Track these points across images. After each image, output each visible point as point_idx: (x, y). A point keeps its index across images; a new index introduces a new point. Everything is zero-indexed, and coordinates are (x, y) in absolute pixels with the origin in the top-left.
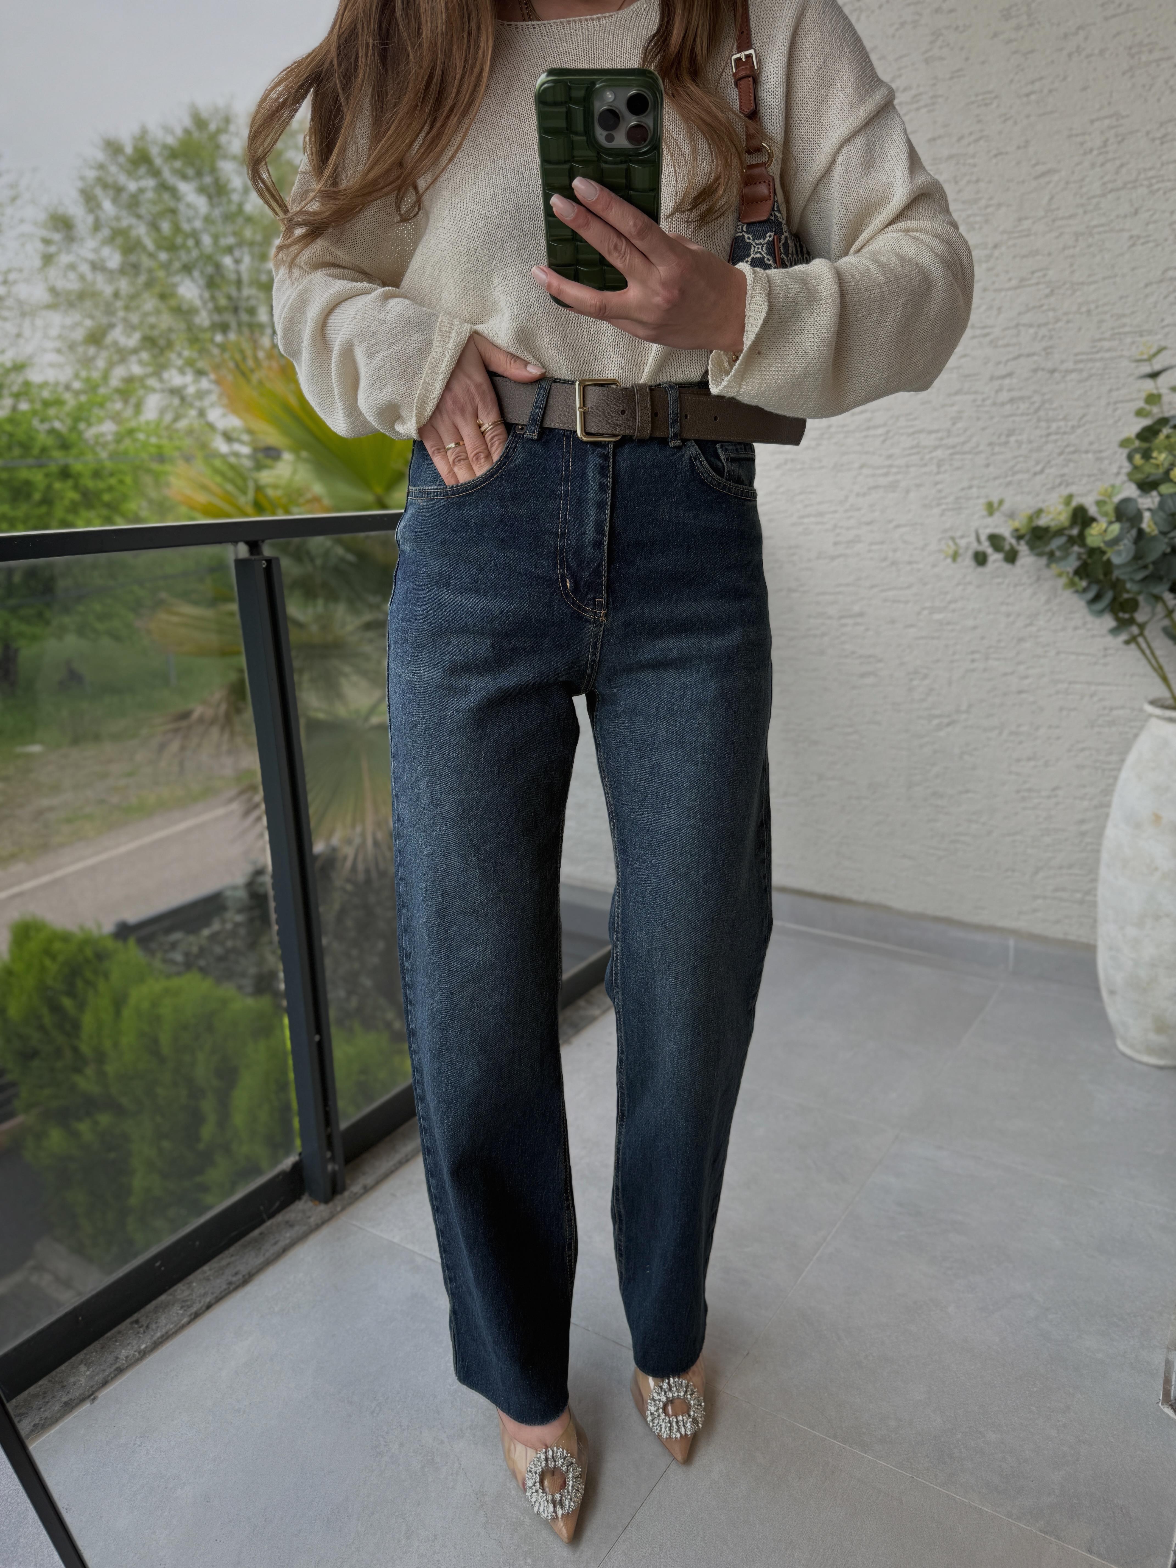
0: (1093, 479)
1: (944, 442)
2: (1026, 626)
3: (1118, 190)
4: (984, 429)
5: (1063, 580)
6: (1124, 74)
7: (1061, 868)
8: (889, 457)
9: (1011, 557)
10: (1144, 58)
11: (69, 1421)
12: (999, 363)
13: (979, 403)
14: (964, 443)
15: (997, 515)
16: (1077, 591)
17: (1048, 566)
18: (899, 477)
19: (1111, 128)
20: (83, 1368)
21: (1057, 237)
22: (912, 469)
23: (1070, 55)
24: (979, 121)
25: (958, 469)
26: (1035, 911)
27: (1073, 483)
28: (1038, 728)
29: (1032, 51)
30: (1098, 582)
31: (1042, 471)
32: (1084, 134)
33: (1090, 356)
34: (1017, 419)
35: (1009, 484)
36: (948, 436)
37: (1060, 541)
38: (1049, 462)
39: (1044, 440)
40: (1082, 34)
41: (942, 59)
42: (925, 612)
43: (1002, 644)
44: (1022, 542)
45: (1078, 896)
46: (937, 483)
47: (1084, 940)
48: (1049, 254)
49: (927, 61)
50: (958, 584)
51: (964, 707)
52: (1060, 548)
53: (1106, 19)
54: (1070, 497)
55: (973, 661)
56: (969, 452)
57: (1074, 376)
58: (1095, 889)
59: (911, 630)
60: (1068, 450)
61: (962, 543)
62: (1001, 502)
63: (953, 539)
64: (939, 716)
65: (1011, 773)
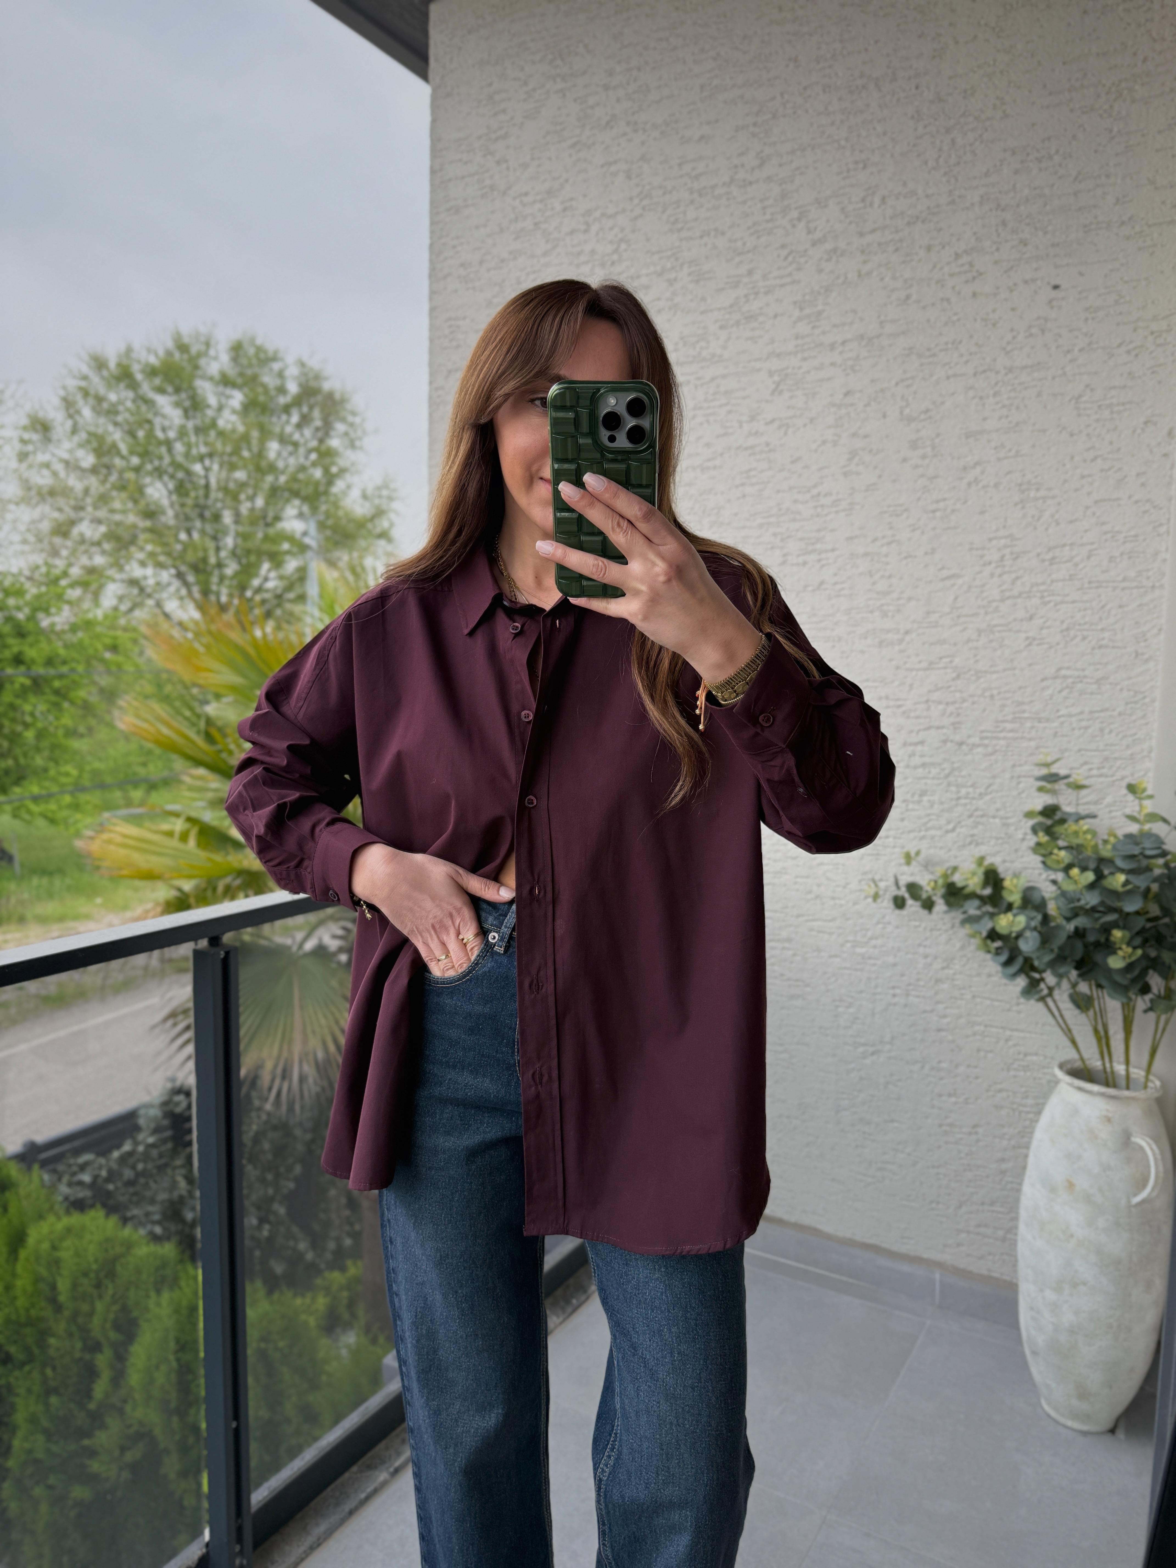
0: (1000, 841)
2: (943, 968)
3: (1014, 597)
5: (976, 939)
6: (1016, 505)
7: (983, 1204)
9: (928, 906)
10: (1032, 494)
12: (911, 732)
15: (914, 864)
16: (989, 952)
17: (963, 925)
19: (1006, 546)
21: (962, 631)
23: (969, 484)
24: (891, 528)
26: (959, 1245)
27: (982, 844)
28: (957, 1066)
29: (936, 477)
31: (953, 830)
32: (983, 548)
33: (994, 735)
34: (929, 781)
37: (974, 902)
38: (959, 822)
39: (954, 802)
40: (979, 469)
41: (858, 474)
42: (849, 945)
43: (922, 983)
45: (1000, 1233)
47: (1008, 1278)
48: (955, 644)
49: (845, 474)
50: (878, 923)
51: (887, 1038)
53: (999, 459)
54: (981, 861)
55: (894, 995)
57: (980, 750)
58: (1016, 1227)
59: (837, 960)
60: (977, 813)
61: (882, 885)
62: (918, 853)
63: (874, 881)
64: (864, 1045)
65: (933, 1107)
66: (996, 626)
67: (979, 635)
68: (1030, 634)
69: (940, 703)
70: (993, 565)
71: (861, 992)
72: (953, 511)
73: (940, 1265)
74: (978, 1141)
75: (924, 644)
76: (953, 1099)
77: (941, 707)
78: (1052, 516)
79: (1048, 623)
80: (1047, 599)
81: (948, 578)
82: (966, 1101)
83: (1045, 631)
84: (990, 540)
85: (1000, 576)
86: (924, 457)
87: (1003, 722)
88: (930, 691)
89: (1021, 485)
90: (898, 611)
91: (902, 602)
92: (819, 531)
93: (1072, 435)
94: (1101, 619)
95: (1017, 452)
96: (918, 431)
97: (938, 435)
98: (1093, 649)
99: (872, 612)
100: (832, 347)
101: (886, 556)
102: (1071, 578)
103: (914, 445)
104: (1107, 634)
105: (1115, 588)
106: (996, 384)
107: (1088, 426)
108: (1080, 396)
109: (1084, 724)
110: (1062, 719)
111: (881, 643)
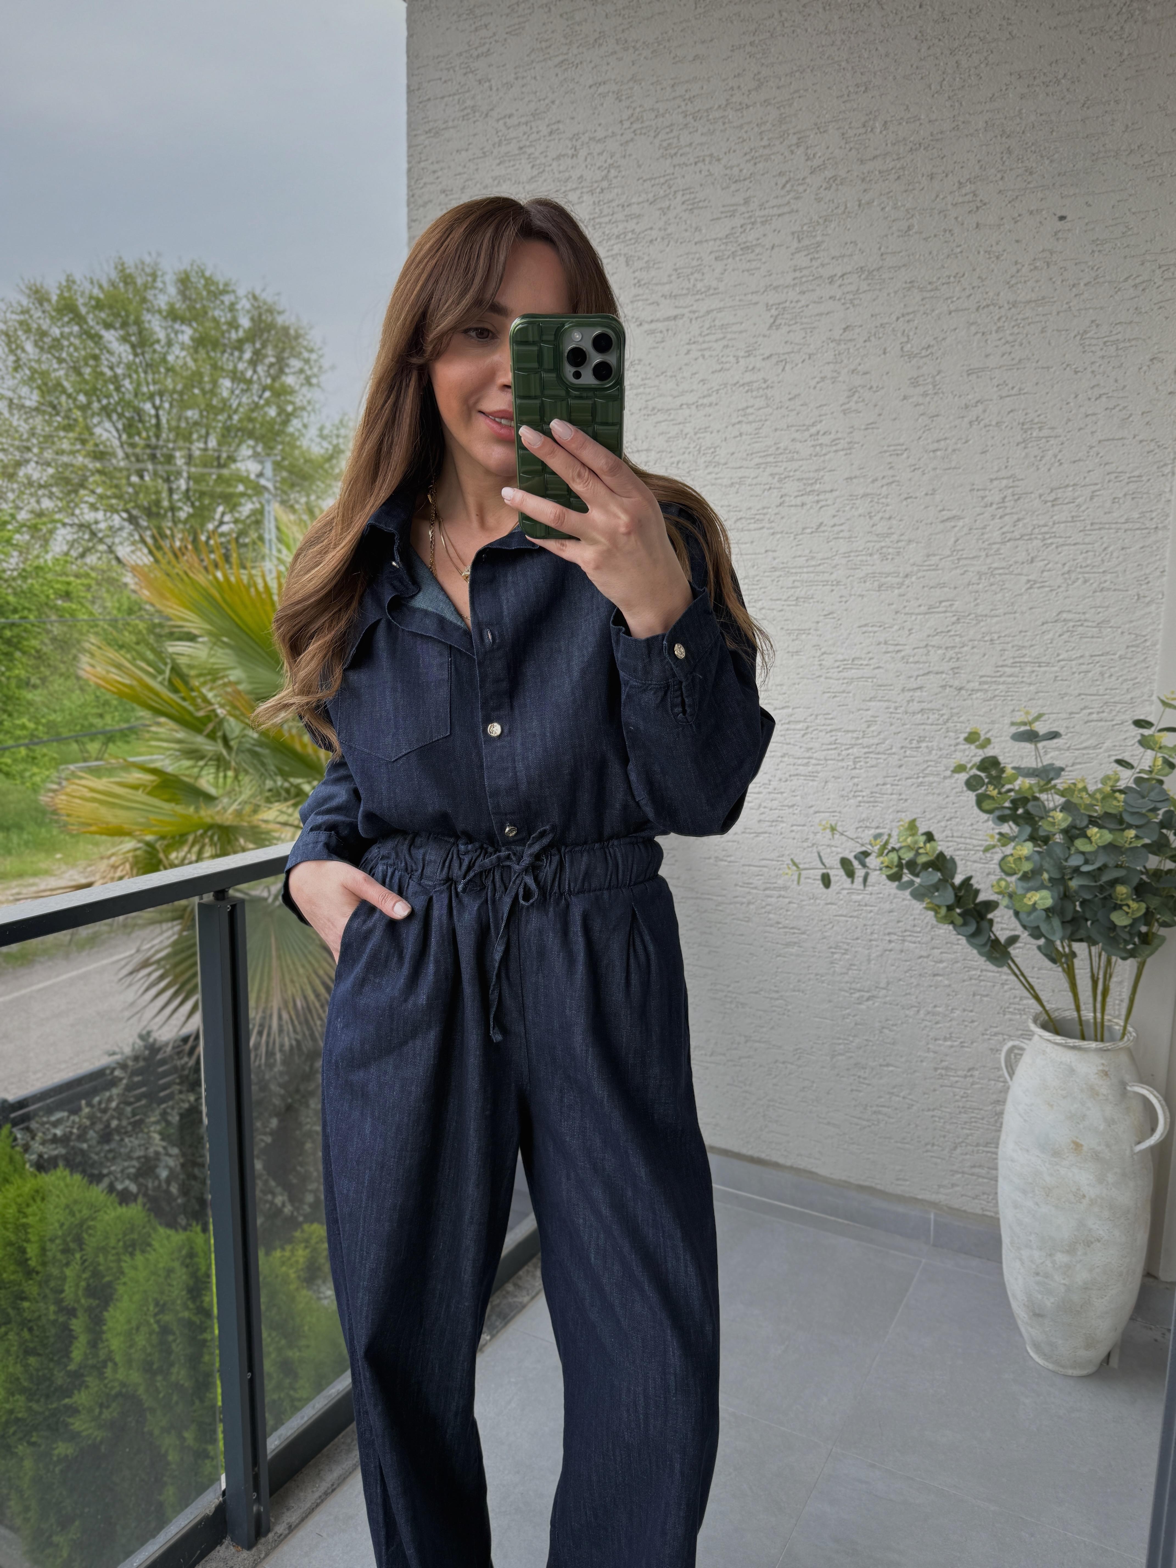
6: (1018, 444)
24: (891, 468)
25: (873, 766)
28: (952, 1010)
29: (937, 416)
33: (994, 679)
36: (864, 737)
41: (858, 411)
46: (853, 778)
48: (955, 588)
49: (845, 412)
51: (883, 984)
53: (1001, 397)
56: (884, 753)
57: (979, 695)
64: (859, 991)
65: (928, 1050)
66: (996, 569)
67: (980, 579)
68: (1030, 578)
69: (939, 648)
70: (994, 506)
72: (954, 450)
73: (934, 1205)
74: (973, 1084)
76: (949, 1043)
77: (940, 652)
78: (1055, 456)
79: (1050, 566)
80: (1049, 541)
83: (1045, 574)
84: (992, 480)
85: (1001, 517)
86: (925, 394)
87: (1002, 666)
89: (1023, 424)
91: (900, 544)
92: (816, 471)
93: (1076, 372)
94: (1103, 561)
95: (1020, 389)
96: (919, 368)
97: (939, 372)
98: (1095, 592)
99: (871, 555)
100: (831, 280)
101: (886, 497)
102: (1073, 519)
103: (915, 382)
104: (1108, 577)
105: (1117, 530)
106: (999, 319)
107: (1093, 363)
108: (1085, 332)
109: (1084, 667)
110: (1062, 663)
111: (880, 586)
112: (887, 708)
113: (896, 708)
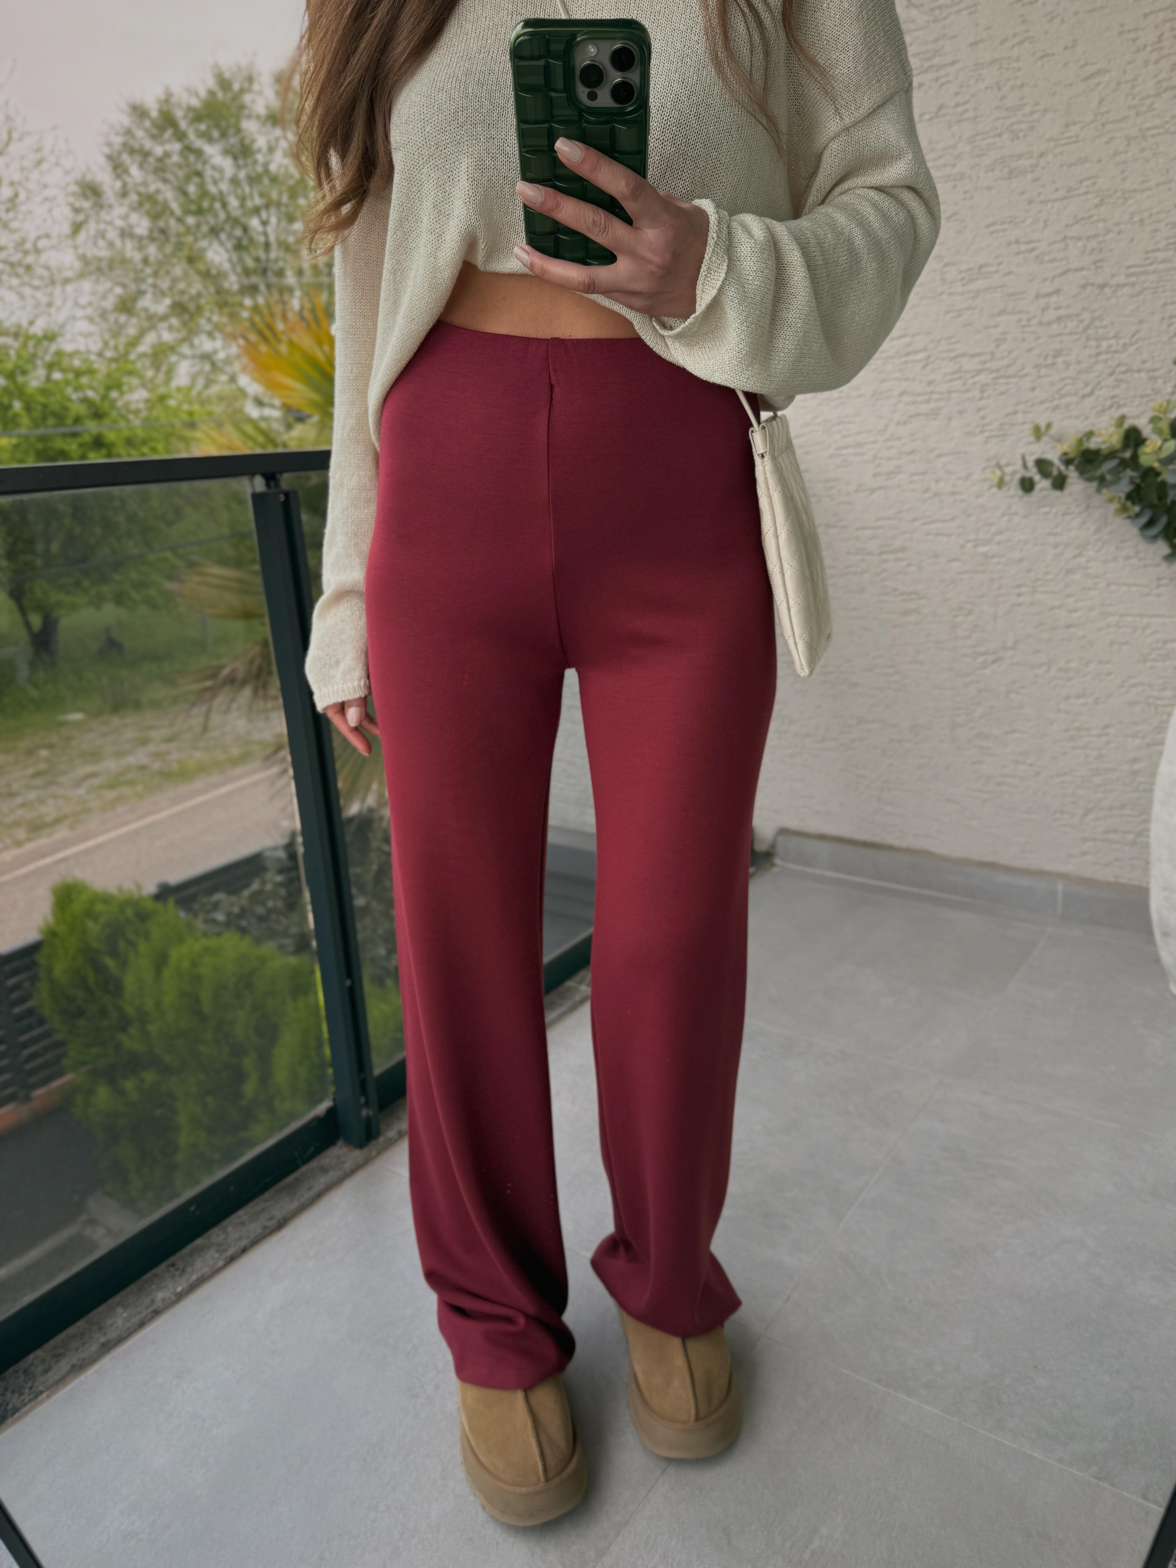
0: (1146, 399)
1: (987, 366)
2: (1075, 557)
4: (1029, 350)
5: (1115, 506)
7: (1112, 808)
8: (930, 383)
9: (1059, 483)
11: (106, 1362)
12: (1045, 280)
13: (1024, 323)
14: (1008, 366)
15: (1045, 439)
16: (1129, 517)
17: (1099, 491)
18: (941, 403)
19: (1165, 21)
20: (119, 1310)
21: (1107, 143)
22: (954, 395)
24: (1024, 22)
25: (1002, 393)
26: (1084, 854)
27: (1124, 405)
28: (1087, 664)
30: (1152, 507)
31: (1091, 393)
32: (1136, 29)
33: (1143, 269)
34: (1065, 338)
35: (1057, 407)
36: (992, 360)
37: (1112, 463)
38: (1099, 383)
39: (1093, 360)
42: (970, 545)
43: (1050, 577)
44: (1072, 468)
45: (1130, 837)
46: (979, 410)
47: (1136, 883)
48: (1099, 161)
50: (1003, 515)
51: (1010, 644)
52: (1110, 471)
54: (1123, 418)
55: (1019, 595)
56: (1014, 376)
57: (1126, 290)
58: (1148, 830)
59: (955, 564)
60: (1119, 369)
61: (1008, 470)
62: (1049, 426)
63: (999, 466)
64: (985, 654)
65: (1059, 711)
66: (1149, 129)
67: (1129, 145)
69: (1079, 238)
70: (1149, 49)
71: (982, 596)
73: (1063, 876)
74: (1108, 743)
75: (1062, 166)
76: (1082, 701)
77: (1080, 244)
81: (1092, 75)
82: (1097, 701)
84: (1146, 16)
85: (1156, 62)
87: (1154, 251)
88: (1067, 226)
90: (1032, 128)
91: (1035, 116)
92: (936, 40)
99: (1000, 135)
111: (1010, 173)
112: (1019, 321)
113: (1029, 320)
